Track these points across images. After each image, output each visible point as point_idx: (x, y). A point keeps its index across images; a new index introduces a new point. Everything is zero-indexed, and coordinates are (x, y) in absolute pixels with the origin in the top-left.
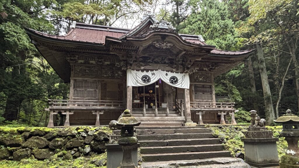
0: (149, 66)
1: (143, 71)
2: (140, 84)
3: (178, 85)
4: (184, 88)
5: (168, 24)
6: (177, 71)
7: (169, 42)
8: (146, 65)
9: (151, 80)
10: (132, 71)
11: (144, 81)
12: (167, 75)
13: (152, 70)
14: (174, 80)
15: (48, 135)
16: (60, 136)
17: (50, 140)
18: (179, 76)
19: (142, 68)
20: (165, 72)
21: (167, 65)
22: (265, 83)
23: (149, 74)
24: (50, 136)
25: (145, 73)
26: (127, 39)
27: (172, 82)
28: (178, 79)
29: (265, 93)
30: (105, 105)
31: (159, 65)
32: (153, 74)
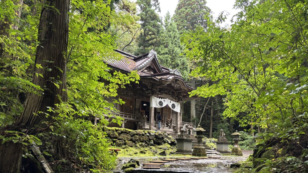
0: (162, 95)
1: (160, 98)
2: (158, 106)
3: (175, 110)
4: (177, 112)
5: (179, 73)
6: (175, 101)
7: (178, 84)
8: (161, 95)
9: (163, 104)
10: (155, 97)
11: (160, 104)
12: (170, 102)
13: (164, 98)
14: (173, 106)
15: (130, 133)
16: (137, 135)
17: (132, 136)
18: (176, 104)
19: (159, 96)
20: (170, 100)
21: (171, 96)
22: (193, 108)
23: (162, 100)
24: (132, 134)
25: (160, 100)
26: (162, 79)
27: (172, 108)
28: (176, 105)
29: (192, 117)
30: (128, 117)
31: (167, 95)
32: (164, 101)
